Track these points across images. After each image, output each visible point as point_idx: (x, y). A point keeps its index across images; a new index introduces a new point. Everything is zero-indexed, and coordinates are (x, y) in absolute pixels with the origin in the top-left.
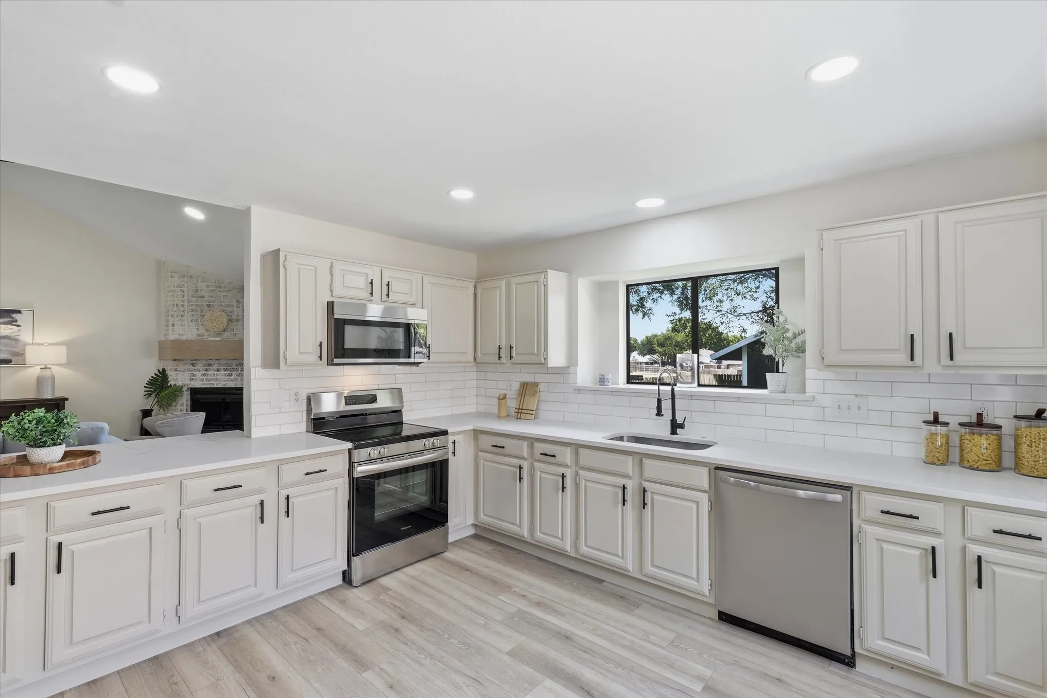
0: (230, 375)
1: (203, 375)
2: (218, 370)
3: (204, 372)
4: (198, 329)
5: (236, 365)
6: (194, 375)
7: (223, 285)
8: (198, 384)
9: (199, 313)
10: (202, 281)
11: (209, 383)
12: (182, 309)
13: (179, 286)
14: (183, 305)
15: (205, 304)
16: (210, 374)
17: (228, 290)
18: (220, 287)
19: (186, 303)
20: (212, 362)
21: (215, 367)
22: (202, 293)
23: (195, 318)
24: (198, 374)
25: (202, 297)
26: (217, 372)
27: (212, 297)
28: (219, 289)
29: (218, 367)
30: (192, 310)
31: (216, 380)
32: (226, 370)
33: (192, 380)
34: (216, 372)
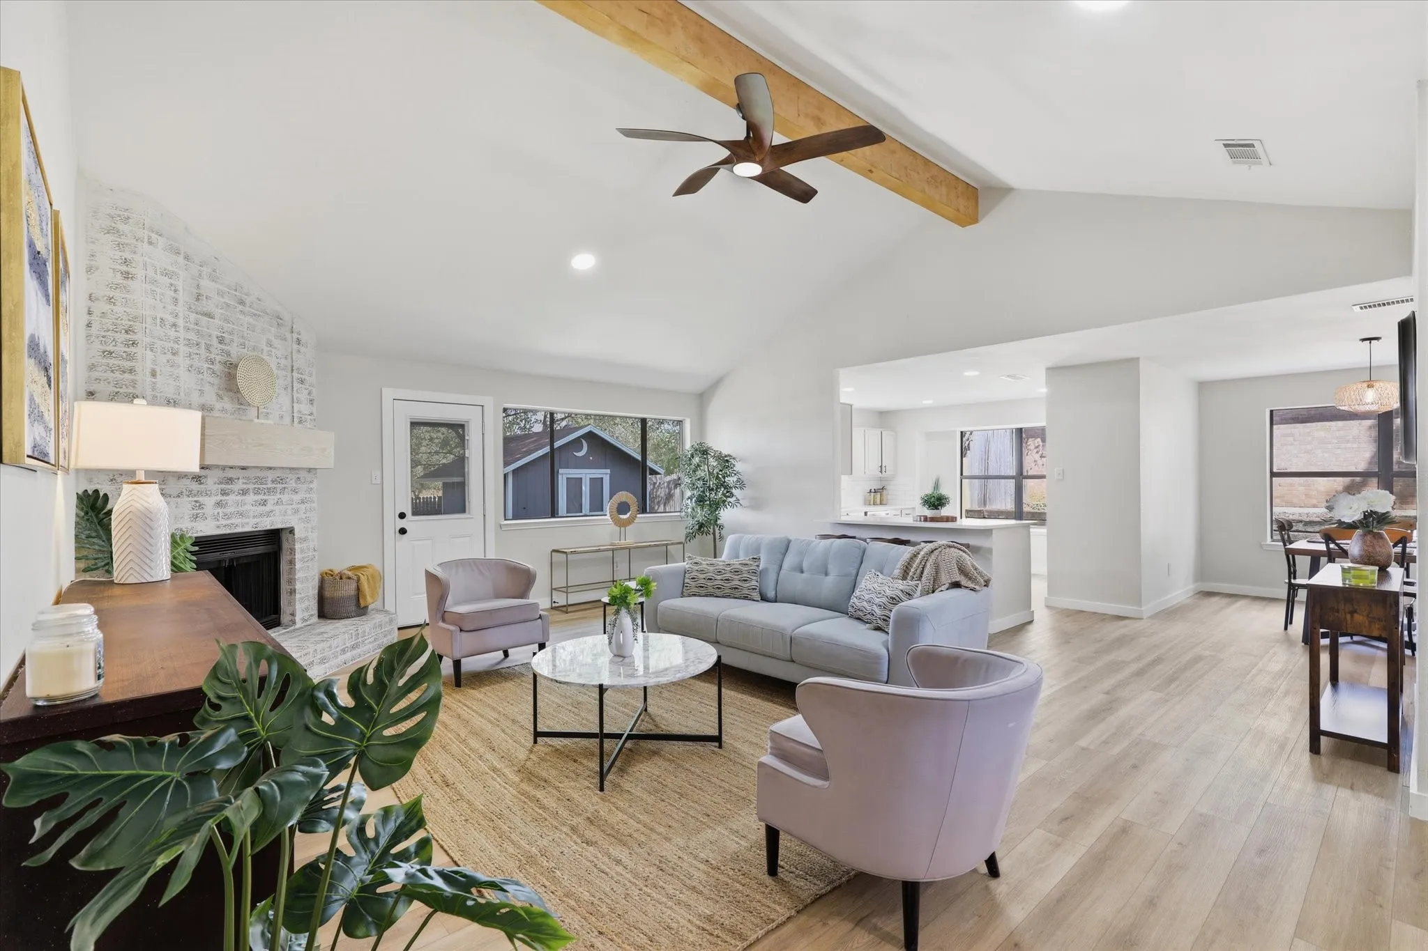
0: (264, 503)
1: (219, 504)
2: (244, 492)
3: (220, 498)
4: (202, 392)
5: (273, 482)
6: (201, 506)
7: (248, 300)
8: (208, 528)
9: (203, 351)
10: (213, 279)
11: (229, 522)
12: (172, 333)
13: (166, 273)
14: (174, 325)
15: (216, 333)
16: (230, 503)
17: (255, 315)
18: (242, 303)
19: (181, 322)
20: (230, 474)
21: (239, 486)
22: (209, 306)
23: (197, 363)
24: (209, 502)
25: (209, 315)
26: (243, 497)
27: (227, 320)
28: (241, 307)
29: (245, 486)
30: (189, 343)
31: (241, 515)
32: (257, 492)
33: (196, 517)
34: (240, 498)
